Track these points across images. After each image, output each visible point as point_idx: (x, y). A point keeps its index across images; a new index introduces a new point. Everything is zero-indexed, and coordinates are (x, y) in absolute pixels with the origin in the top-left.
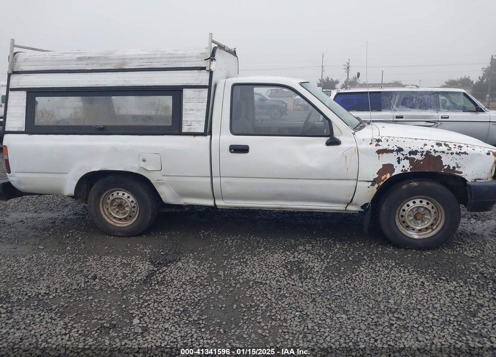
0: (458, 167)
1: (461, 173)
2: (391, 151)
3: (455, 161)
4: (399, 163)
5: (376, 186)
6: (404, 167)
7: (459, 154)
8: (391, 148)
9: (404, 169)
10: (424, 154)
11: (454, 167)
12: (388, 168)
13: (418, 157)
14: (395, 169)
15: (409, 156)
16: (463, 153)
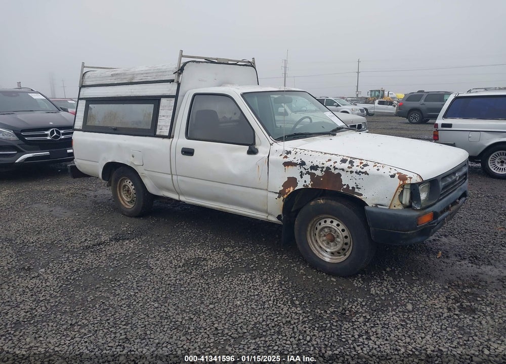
0: (358, 188)
1: (361, 195)
2: (295, 164)
3: (355, 181)
4: (302, 177)
5: (282, 198)
6: (305, 182)
7: (358, 174)
8: (295, 161)
9: (305, 184)
10: (324, 170)
11: (353, 188)
12: (292, 181)
13: (318, 173)
14: (297, 183)
15: (310, 171)
16: (363, 173)
